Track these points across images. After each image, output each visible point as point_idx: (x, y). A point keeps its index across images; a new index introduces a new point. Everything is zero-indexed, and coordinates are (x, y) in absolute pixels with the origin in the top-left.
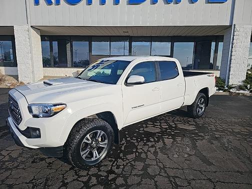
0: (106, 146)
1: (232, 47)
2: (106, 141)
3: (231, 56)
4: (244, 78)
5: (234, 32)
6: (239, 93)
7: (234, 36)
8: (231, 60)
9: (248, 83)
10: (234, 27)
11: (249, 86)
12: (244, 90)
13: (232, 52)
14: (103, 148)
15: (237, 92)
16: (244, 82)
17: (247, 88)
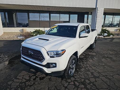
0: (74, 67)
1: (96, 18)
2: (75, 65)
3: (96, 21)
4: (101, 31)
5: (97, 11)
6: (100, 37)
7: (97, 13)
8: (96, 23)
9: (102, 33)
10: (97, 9)
11: (103, 34)
12: (101, 36)
13: (96, 20)
14: (74, 68)
15: (99, 37)
16: (101, 32)
17: (102, 35)
